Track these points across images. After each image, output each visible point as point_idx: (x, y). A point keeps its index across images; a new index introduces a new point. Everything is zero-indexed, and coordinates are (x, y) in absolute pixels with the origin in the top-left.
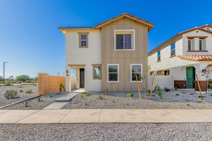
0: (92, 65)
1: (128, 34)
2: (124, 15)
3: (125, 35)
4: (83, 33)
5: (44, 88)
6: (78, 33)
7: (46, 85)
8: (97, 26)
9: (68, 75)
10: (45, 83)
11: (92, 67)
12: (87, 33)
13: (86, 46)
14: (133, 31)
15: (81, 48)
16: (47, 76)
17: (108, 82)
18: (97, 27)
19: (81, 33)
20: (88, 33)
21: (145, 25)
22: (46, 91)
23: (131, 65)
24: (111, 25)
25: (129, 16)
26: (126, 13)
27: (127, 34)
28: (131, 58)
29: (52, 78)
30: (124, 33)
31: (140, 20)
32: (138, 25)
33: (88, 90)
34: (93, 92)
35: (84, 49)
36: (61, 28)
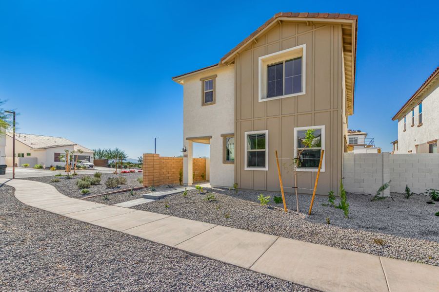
0: (222, 135)
1: (294, 59)
2: (276, 18)
3: (286, 61)
4: (208, 77)
5: (151, 177)
6: (201, 80)
7: (155, 171)
8: (224, 59)
9: (186, 156)
10: (153, 169)
11: (221, 140)
12: (213, 76)
13: (212, 100)
14: (302, 49)
15: (204, 107)
16: (155, 158)
17: (246, 168)
18: (223, 62)
19: (204, 78)
20: (216, 76)
21: (333, 26)
22: (155, 181)
23: (296, 129)
24: (253, 50)
25: (287, 17)
26: (281, 13)
27: (291, 60)
28: (296, 114)
29: (168, 161)
30: (283, 59)
31: (314, 17)
32: (313, 30)
33: (215, 184)
34: (220, 188)
35: (209, 108)
36: (175, 78)
